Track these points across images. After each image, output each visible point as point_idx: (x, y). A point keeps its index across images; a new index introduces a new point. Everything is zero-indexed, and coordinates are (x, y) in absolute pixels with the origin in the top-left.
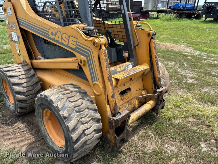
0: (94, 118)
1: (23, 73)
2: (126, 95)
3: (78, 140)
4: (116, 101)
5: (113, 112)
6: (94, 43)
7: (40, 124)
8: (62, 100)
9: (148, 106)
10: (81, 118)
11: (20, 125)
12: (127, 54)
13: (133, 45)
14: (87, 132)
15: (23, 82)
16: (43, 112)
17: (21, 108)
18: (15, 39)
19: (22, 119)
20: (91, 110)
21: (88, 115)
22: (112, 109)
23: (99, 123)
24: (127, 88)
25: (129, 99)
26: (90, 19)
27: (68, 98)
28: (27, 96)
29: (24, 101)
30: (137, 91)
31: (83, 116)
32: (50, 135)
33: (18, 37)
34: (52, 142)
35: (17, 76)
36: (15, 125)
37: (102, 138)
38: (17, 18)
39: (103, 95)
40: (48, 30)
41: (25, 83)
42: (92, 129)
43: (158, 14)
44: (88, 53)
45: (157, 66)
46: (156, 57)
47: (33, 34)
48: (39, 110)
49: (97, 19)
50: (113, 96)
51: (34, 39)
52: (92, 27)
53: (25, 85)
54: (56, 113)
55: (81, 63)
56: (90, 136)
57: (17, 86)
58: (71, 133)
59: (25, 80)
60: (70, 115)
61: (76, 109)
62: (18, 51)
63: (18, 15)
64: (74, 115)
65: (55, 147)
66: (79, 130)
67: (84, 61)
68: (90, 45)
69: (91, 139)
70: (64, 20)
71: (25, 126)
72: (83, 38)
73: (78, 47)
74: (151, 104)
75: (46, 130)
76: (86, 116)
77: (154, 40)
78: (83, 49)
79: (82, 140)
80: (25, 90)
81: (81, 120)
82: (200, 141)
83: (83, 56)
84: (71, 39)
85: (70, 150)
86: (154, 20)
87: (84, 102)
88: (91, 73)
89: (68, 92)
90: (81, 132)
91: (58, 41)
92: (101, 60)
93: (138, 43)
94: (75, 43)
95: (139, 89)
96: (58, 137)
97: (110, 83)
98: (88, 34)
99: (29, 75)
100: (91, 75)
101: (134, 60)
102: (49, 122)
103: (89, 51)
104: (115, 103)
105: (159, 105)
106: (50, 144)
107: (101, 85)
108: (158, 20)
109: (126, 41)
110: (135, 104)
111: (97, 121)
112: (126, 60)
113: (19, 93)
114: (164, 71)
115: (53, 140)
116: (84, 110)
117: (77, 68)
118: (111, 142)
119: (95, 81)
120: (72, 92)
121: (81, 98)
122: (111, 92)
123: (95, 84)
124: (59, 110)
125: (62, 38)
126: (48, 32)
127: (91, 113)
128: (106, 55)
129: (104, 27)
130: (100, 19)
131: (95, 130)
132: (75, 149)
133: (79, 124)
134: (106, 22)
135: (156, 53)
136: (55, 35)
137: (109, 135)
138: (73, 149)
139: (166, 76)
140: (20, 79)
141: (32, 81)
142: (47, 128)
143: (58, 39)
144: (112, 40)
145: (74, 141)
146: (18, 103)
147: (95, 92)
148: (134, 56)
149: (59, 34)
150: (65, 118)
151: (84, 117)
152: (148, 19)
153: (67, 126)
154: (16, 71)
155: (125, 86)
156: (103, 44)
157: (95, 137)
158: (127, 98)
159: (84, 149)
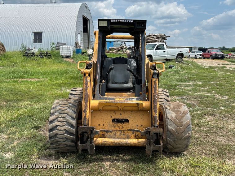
0: (68, 121)
2: (120, 124)
5: (83, 123)
8: (57, 104)
10: (59, 117)
14: (58, 128)
20: (70, 116)
21: (64, 117)
23: (73, 128)
24: (124, 118)
25: (124, 129)
27: (61, 104)
30: (137, 126)
42: (62, 128)
46: (154, 96)
50: (84, 111)
56: (60, 132)
60: (54, 113)
61: (60, 111)
64: (56, 114)
66: (54, 123)
69: (62, 135)
87: (69, 110)
89: (65, 101)
90: (55, 125)
97: (85, 101)
101: (142, 95)
104: (85, 117)
111: (71, 125)
116: (64, 114)
121: (68, 107)
122: (84, 107)
128: (86, 80)
131: (65, 130)
133: (56, 120)
140: (75, 97)
150: (51, 114)
151: (61, 118)
155: (121, 116)
156: (87, 73)
157: (65, 136)
158: (121, 127)
159: (55, 140)
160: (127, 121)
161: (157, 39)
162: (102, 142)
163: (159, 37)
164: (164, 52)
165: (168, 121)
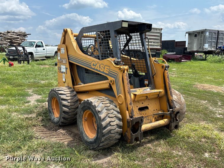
0: (117, 116)
1: (69, 92)
2: (144, 111)
3: (105, 127)
4: (132, 107)
5: (131, 115)
6: (120, 69)
7: (80, 124)
8: (98, 102)
9: (162, 122)
10: (109, 114)
11: (61, 131)
12: (148, 82)
13: (152, 75)
14: (112, 123)
15: (68, 99)
16: (83, 114)
17: (64, 118)
18: (63, 70)
19: (63, 128)
20: (115, 111)
21: (113, 113)
22: (130, 113)
24: (145, 106)
25: (147, 115)
26: (119, 56)
27: (101, 102)
28: (69, 109)
29: (67, 112)
30: (154, 110)
31: (110, 113)
32: (85, 132)
33: (66, 69)
34: (87, 136)
35: (65, 94)
36: (58, 131)
37: (121, 134)
38: (68, 55)
39: (124, 103)
40: (91, 63)
41: (69, 99)
42: (115, 123)
43: (206, 56)
44: (116, 76)
45: (170, 91)
46: (169, 84)
47: (77, 66)
48: (80, 113)
49: (126, 57)
50: (130, 104)
51: (77, 70)
52: (120, 60)
53: (69, 101)
54: (93, 110)
55: (111, 82)
57: (64, 101)
58: (102, 122)
59: (69, 98)
60: (102, 111)
61: (106, 108)
62: (64, 79)
63: (69, 53)
64: (104, 112)
65: (88, 140)
66: (107, 120)
67: (113, 81)
68: (117, 70)
69: (114, 130)
70: (102, 56)
71: (66, 132)
72: (113, 65)
73: (110, 72)
74: (164, 121)
75: (83, 128)
76: (112, 114)
77: (167, 71)
78: (113, 73)
79: (108, 128)
80: (69, 104)
81: (109, 115)
82: (206, 152)
83: (112, 78)
84: (106, 67)
85: (100, 135)
86: (201, 62)
87: (111, 106)
88: (117, 89)
89: (101, 99)
90: (108, 122)
91: (97, 70)
92: (124, 79)
93: (155, 73)
94: (108, 70)
95: (157, 110)
96: (91, 134)
97: (129, 94)
98: (117, 63)
99: (73, 94)
100: (117, 90)
101: (152, 85)
102: (86, 123)
103: (117, 74)
104: (132, 109)
105: (172, 123)
106: (85, 138)
107: (123, 96)
108: (205, 61)
109: (146, 72)
110: (152, 121)
111: (119, 119)
112: (146, 86)
113: (65, 106)
114: (180, 98)
115: (88, 135)
116: (111, 110)
117: (108, 87)
118: (129, 139)
119: (119, 94)
120: (104, 99)
121: (109, 103)
122: (130, 101)
123: (120, 96)
124: (96, 107)
125: (100, 67)
126: (91, 64)
127: (115, 113)
128: (127, 76)
129: (131, 62)
130: (128, 56)
131: (117, 125)
132: (103, 133)
133: (107, 117)
134: (132, 58)
135: (169, 81)
136: (95, 66)
137: (127, 134)
138: (102, 133)
139: (182, 102)
140: (67, 96)
141: (74, 99)
142: (84, 127)
143: (97, 68)
144: (136, 72)
145: (103, 127)
146: (63, 113)
147: (119, 102)
148: (152, 83)
149: (98, 65)
150: (99, 112)
152: (192, 61)
153: (100, 117)
154: (65, 91)
155: (143, 104)
156: (126, 70)
157: (117, 130)
158: (145, 114)
159: (109, 136)
160: (147, 108)
161: (18, 37)
162: (145, 128)
163: (19, 35)
164: (44, 49)
165: (174, 102)
